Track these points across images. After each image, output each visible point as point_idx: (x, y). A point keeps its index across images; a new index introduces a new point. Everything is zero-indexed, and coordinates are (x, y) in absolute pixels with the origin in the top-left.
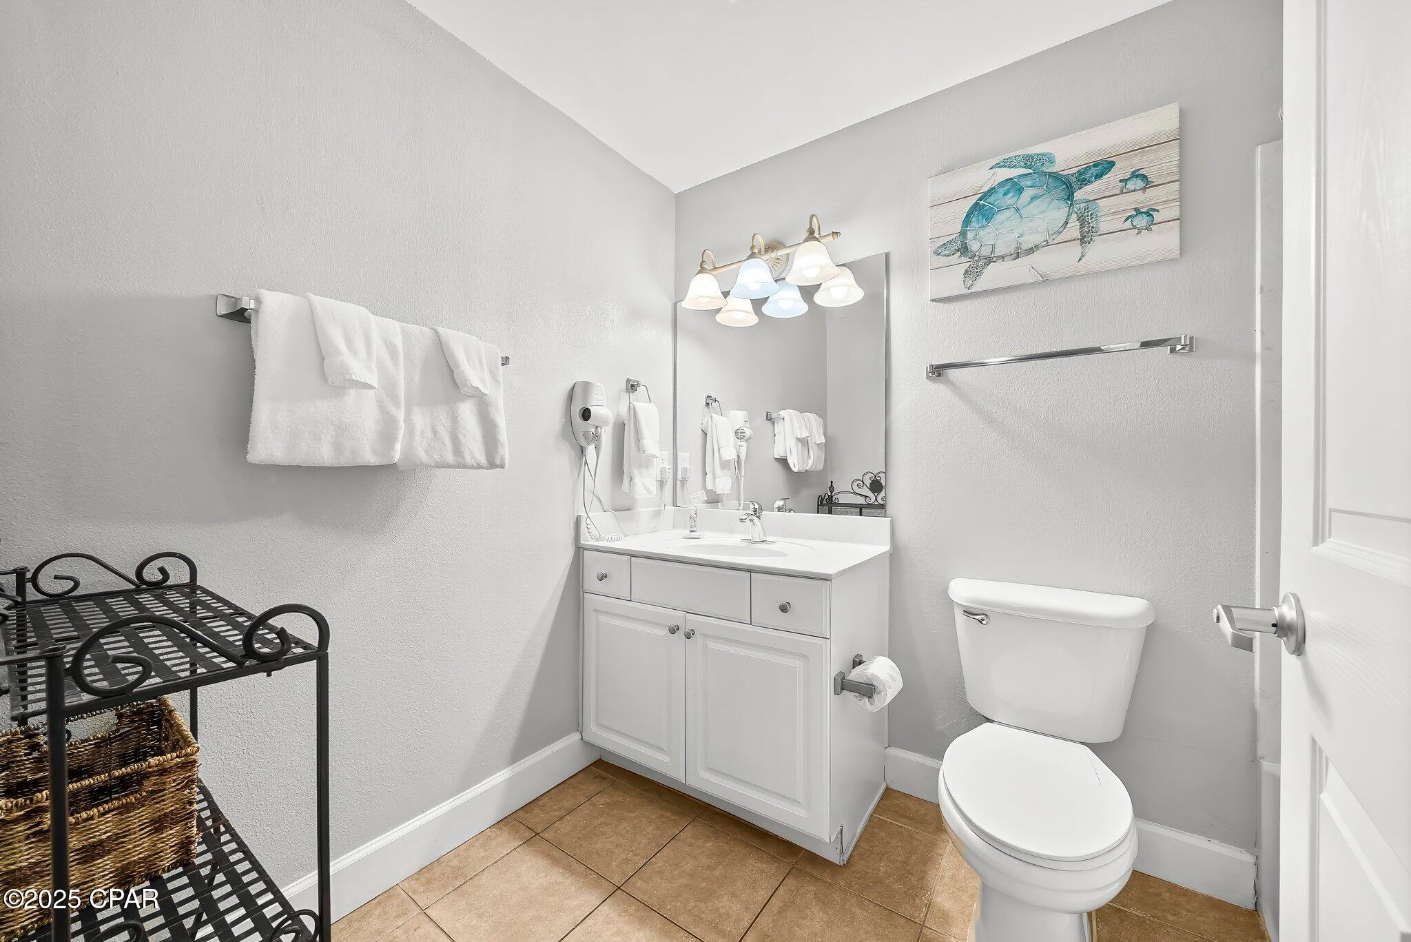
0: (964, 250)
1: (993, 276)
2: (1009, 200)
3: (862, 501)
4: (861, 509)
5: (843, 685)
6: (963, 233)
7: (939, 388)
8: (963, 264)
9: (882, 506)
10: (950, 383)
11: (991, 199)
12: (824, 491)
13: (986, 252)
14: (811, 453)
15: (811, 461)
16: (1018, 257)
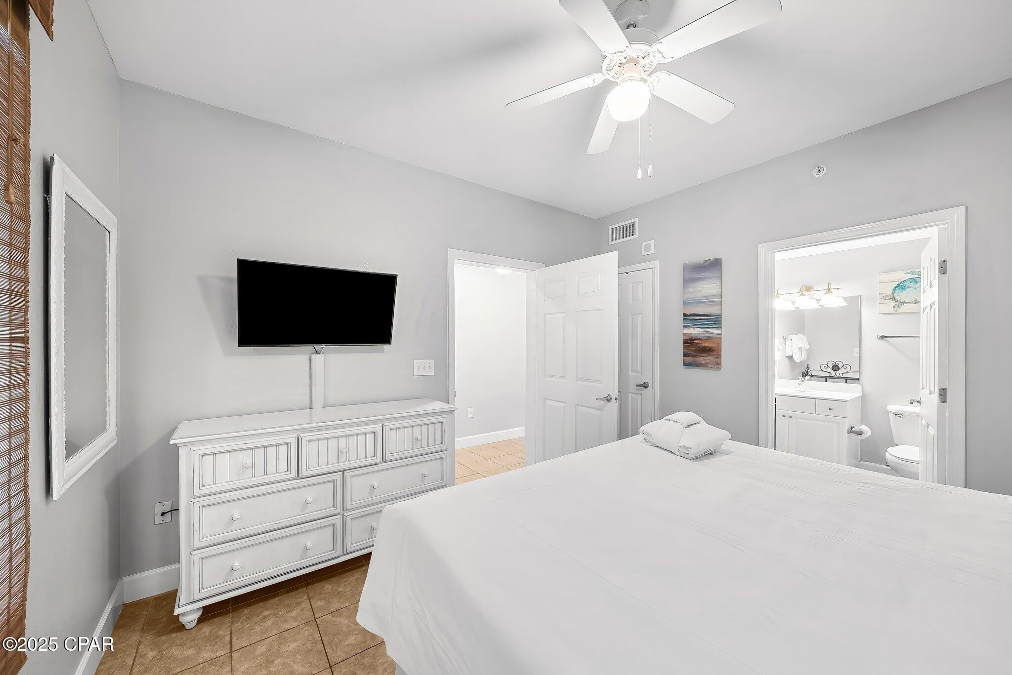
0: (893, 298)
1: (904, 308)
2: (912, 285)
3: (827, 375)
4: (826, 379)
5: (851, 431)
6: (893, 293)
7: (883, 343)
8: (893, 303)
9: (858, 379)
10: (887, 341)
11: (905, 284)
12: (805, 370)
13: (902, 300)
14: (803, 353)
15: (803, 357)
16: (915, 303)
